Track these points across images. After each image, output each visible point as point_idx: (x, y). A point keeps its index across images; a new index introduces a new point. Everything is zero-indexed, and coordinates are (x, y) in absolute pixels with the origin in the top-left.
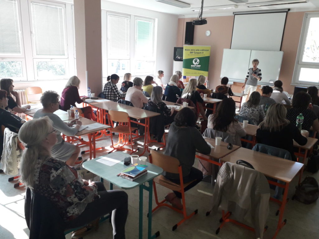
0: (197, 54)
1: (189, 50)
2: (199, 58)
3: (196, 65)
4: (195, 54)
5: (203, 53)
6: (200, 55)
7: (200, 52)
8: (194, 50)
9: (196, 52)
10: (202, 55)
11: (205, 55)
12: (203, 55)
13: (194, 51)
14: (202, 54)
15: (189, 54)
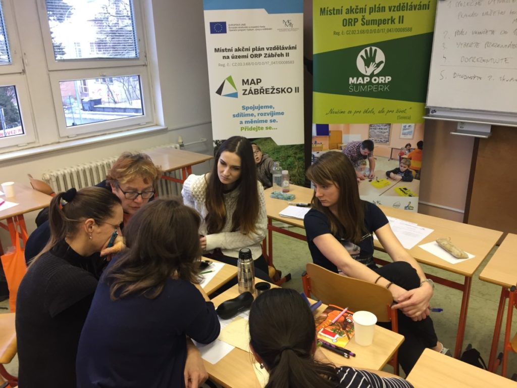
0: (375, 27)
1: (339, 12)
2: (381, 45)
3: (372, 75)
4: (365, 27)
5: (401, 20)
6: (390, 30)
7: (387, 15)
8: (362, 10)
9: (368, 17)
10: (398, 30)
11: (410, 29)
12: (403, 30)
13: (359, 16)
14: (397, 25)
15: (340, 28)
